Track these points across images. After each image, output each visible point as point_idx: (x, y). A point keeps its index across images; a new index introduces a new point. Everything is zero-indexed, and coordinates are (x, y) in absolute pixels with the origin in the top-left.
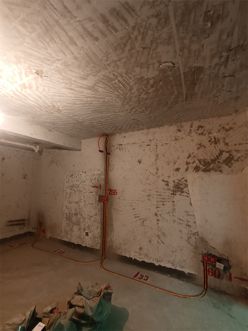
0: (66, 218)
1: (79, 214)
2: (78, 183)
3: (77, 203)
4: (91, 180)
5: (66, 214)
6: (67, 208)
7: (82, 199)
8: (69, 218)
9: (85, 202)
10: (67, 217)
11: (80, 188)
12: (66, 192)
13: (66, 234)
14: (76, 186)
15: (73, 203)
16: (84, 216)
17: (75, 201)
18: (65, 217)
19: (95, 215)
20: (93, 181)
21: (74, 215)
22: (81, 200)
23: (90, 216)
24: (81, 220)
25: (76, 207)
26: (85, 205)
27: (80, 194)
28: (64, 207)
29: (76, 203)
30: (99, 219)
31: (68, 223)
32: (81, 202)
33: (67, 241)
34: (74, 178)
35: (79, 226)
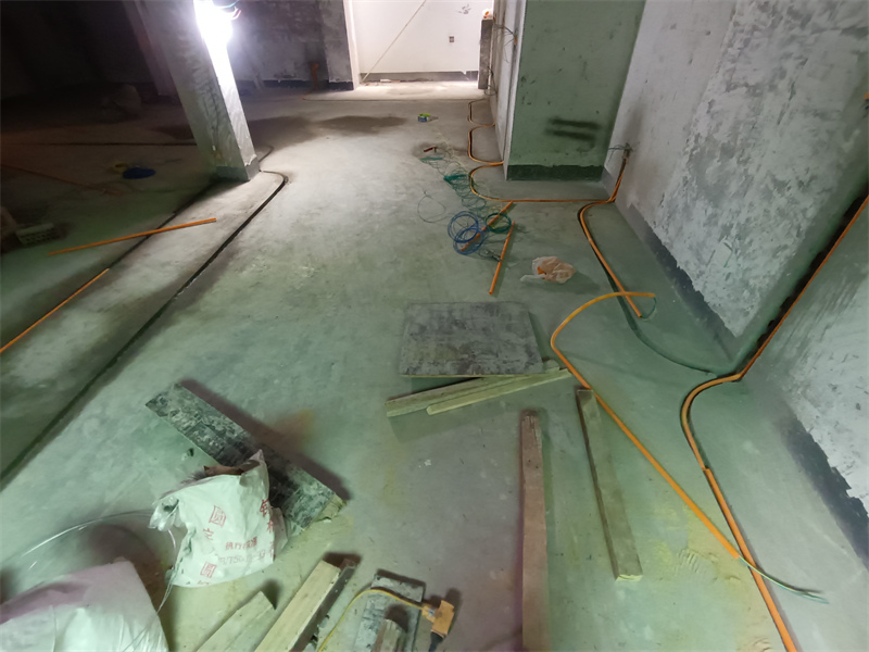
0: (691, 155)
1: (737, 154)
3: (753, 94)
5: (698, 136)
6: (708, 112)
7: (783, 74)
8: (698, 160)
9: (793, 94)
10: (695, 152)
12: (739, 19)
13: (670, 217)
16: (752, 170)
17: (752, 82)
18: (688, 149)
19: (801, 184)
21: (718, 154)
22: (777, 81)
23: (775, 181)
24: (734, 187)
25: (744, 113)
26: (782, 114)
27: (793, 38)
28: (701, 104)
29: (754, 90)
30: (811, 213)
31: (689, 177)
32: (773, 87)
33: (663, 241)
35: (716, 206)
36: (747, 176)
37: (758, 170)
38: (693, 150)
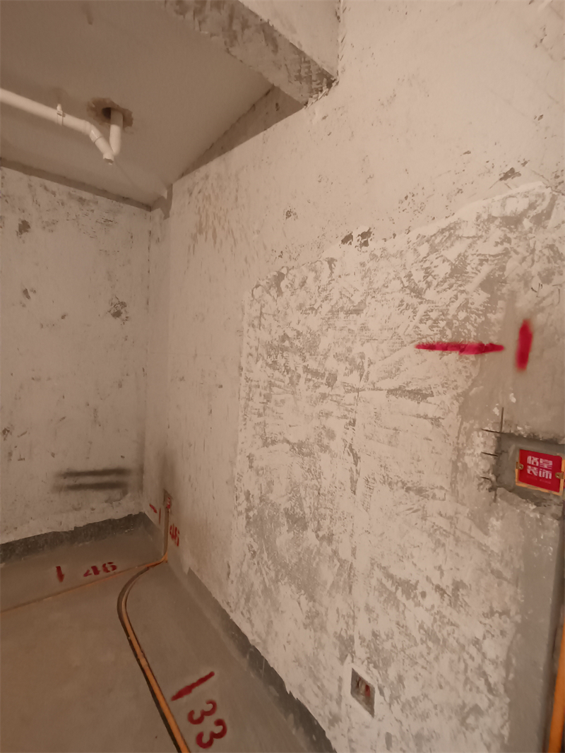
0: (248, 517)
1: (312, 525)
2: (314, 322)
3: (300, 453)
4: (418, 293)
5: (248, 494)
6: (251, 467)
8: (259, 525)
9: (356, 459)
10: (251, 514)
11: (326, 357)
12: (249, 375)
13: (247, 600)
14: (296, 342)
15: (278, 446)
16: (345, 554)
17: (293, 439)
18: (242, 508)
20: (430, 294)
21: (283, 520)
22: (325, 441)
23: (390, 577)
24: (327, 574)
25: (298, 473)
26: (354, 482)
28: (239, 457)
29: (299, 448)
31: (256, 547)
33: (250, 637)
34: (287, 293)
35: (311, 598)
36: (342, 562)
37: (354, 554)
38: (248, 510)
